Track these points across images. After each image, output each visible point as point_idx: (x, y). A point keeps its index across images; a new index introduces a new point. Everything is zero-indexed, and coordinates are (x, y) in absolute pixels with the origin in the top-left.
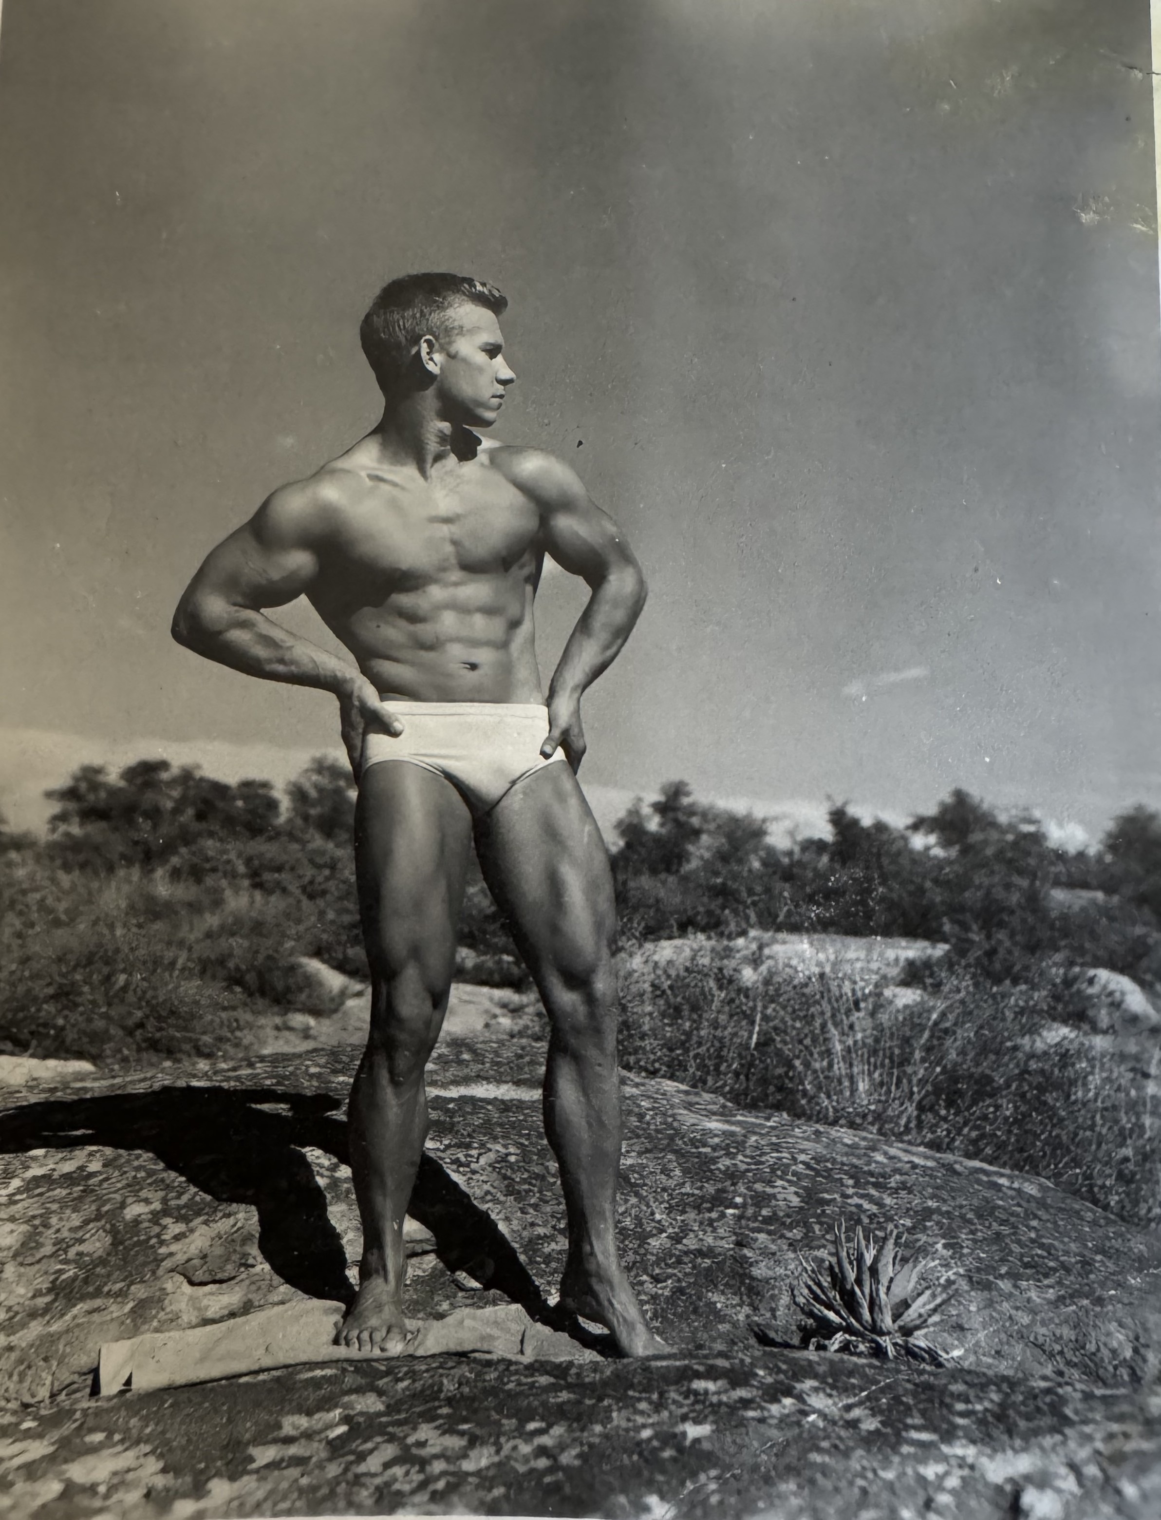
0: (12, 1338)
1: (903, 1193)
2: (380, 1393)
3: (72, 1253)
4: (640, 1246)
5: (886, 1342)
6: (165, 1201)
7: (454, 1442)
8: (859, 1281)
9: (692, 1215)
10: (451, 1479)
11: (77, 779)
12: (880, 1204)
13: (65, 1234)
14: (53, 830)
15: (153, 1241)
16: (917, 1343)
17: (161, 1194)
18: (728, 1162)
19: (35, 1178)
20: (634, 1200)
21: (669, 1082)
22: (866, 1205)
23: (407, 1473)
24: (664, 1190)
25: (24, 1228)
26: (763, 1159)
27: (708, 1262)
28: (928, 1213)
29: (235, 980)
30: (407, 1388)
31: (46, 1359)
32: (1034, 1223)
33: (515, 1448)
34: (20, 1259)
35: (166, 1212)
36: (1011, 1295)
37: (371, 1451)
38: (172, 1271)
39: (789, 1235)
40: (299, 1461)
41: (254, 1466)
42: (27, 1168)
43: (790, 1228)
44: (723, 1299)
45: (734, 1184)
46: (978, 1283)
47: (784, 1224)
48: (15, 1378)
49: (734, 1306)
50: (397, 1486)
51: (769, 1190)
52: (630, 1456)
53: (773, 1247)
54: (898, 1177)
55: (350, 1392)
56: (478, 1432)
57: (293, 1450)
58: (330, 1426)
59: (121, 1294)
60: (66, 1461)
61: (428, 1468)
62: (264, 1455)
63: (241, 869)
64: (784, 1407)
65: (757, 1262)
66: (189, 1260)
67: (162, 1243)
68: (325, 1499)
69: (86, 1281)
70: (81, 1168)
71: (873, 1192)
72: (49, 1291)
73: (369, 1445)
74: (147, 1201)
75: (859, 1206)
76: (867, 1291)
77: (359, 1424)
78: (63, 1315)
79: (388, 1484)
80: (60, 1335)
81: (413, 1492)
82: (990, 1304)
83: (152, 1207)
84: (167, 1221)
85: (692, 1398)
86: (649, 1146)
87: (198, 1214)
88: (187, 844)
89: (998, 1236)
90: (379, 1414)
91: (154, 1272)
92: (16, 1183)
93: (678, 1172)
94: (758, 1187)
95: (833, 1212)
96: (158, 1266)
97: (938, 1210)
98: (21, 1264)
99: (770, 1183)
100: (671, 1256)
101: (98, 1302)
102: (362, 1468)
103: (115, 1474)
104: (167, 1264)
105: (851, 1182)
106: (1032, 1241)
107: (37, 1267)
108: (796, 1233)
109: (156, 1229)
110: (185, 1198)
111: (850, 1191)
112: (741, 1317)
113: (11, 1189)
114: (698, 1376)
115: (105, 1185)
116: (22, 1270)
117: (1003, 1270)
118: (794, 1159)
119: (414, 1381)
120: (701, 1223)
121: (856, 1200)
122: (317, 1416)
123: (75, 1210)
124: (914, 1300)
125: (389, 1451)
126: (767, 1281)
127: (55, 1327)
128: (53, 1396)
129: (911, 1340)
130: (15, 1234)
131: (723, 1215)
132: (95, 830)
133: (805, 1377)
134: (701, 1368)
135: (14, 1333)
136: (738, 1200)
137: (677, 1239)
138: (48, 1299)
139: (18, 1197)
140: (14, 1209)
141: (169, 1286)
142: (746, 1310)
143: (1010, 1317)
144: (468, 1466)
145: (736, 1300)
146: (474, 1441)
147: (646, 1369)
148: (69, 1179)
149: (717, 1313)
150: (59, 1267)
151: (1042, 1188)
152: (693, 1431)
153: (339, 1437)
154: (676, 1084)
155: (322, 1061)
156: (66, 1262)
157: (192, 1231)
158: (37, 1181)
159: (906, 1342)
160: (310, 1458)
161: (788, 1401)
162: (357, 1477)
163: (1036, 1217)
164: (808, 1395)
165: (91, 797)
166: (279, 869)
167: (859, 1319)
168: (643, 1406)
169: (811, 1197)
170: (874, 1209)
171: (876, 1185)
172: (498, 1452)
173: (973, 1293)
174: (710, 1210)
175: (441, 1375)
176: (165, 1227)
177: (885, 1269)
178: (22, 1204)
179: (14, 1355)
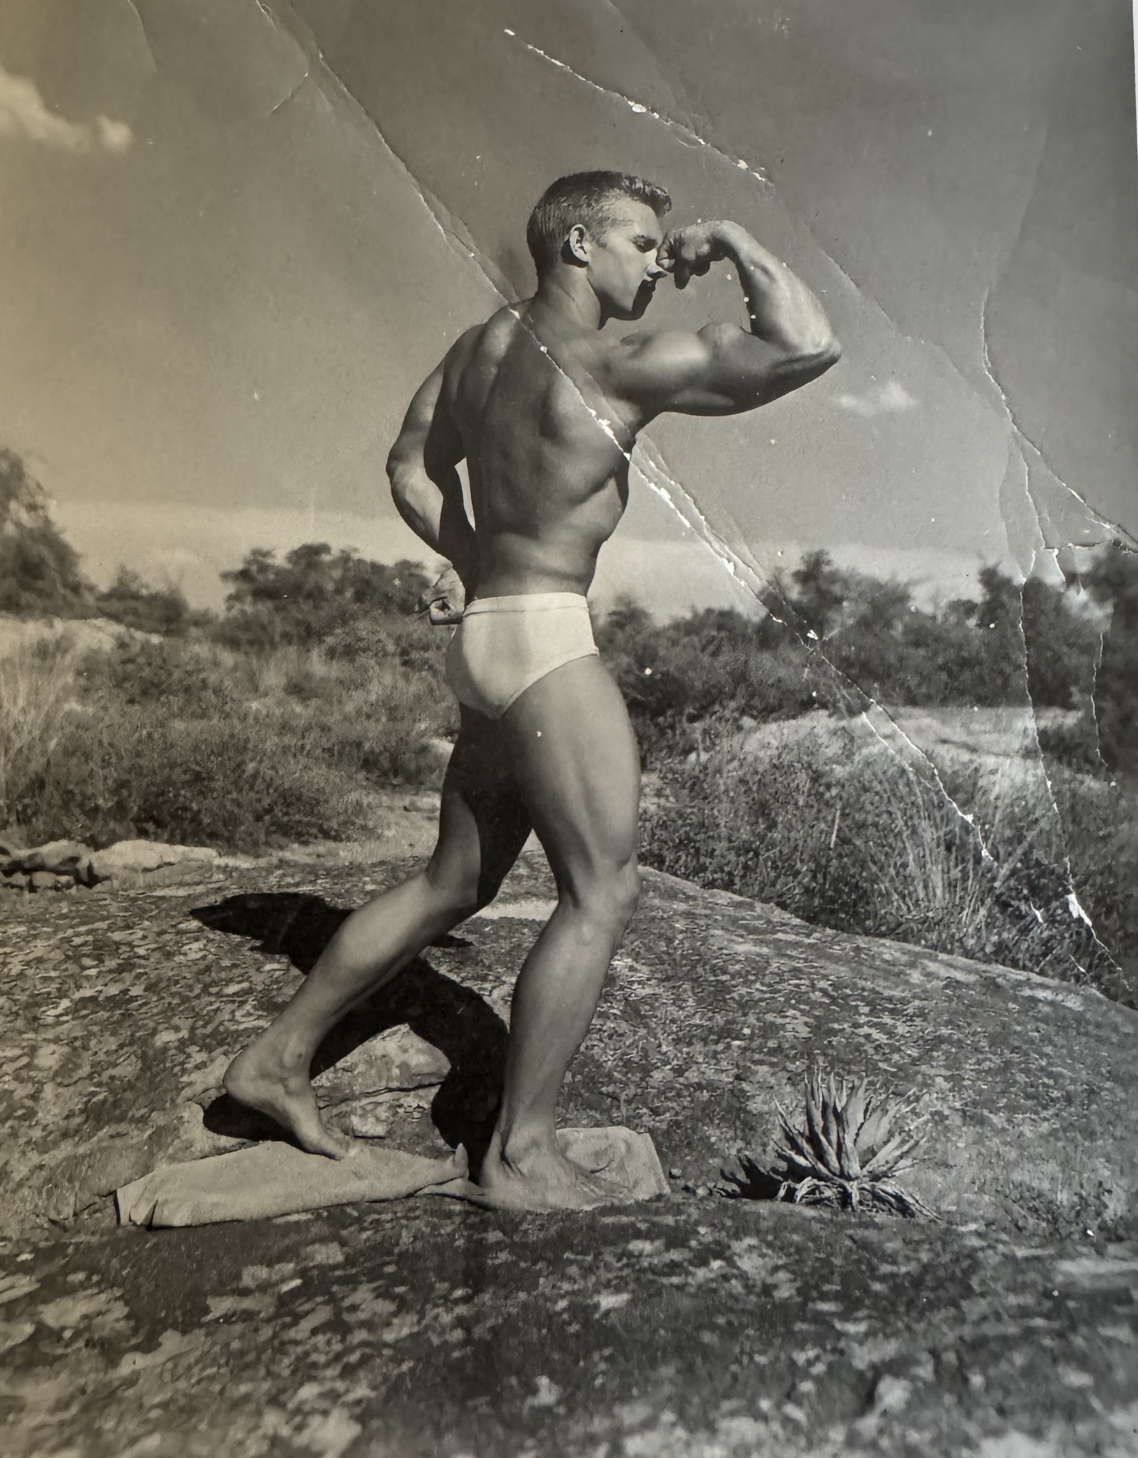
0: (46, 1156)
1: (918, 1021)
2: (343, 1244)
3: (105, 1076)
4: (642, 1079)
5: (853, 1188)
6: (192, 1029)
7: (385, 1307)
9: (698, 1047)
10: (368, 1351)
11: (248, 562)
12: (890, 1034)
13: (102, 1057)
14: (229, 609)
15: (177, 1069)
16: (884, 1187)
17: (190, 1021)
18: (744, 990)
19: (82, 999)
20: (643, 1032)
21: (723, 893)
22: (876, 1034)
23: (329, 1343)
24: (673, 1021)
25: (66, 1049)
26: (780, 987)
27: (706, 1094)
28: (940, 1040)
30: (368, 1239)
31: (70, 1181)
32: (1048, 1050)
33: (436, 1317)
34: (59, 1080)
35: (192, 1040)
36: (1004, 1130)
37: (307, 1313)
38: (189, 1100)
39: (791, 1067)
40: (248, 1316)
41: (210, 1317)
42: (79, 987)
43: (794, 1059)
44: (718, 1133)
45: (745, 1015)
46: (971, 1118)
47: (787, 1056)
48: (44, 1195)
49: (728, 1141)
50: (314, 1357)
51: (779, 1021)
52: (539, 1330)
53: (773, 1081)
54: (917, 1003)
55: (313, 1242)
56: (410, 1297)
57: (247, 1304)
58: (283, 1280)
59: (143, 1121)
60: (45, 1302)
61: (349, 1338)
62: (220, 1306)
64: (711, 1271)
65: (754, 1096)
66: (205, 1091)
67: (184, 1071)
68: (247, 1367)
69: (115, 1105)
70: (125, 992)
71: (887, 1019)
72: (82, 1111)
73: (307, 1307)
74: (177, 1029)
75: (868, 1036)
76: (834, 1138)
77: (312, 1278)
78: (90, 1138)
79: (307, 1354)
80: (84, 1157)
81: (327, 1365)
82: (979, 1140)
83: (180, 1035)
84: (193, 1049)
85: (625, 1260)
86: (670, 973)
87: (221, 1043)
89: (1008, 1064)
90: (336, 1267)
91: (173, 1101)
92: (65, 1003)
93: (691, 1002)
94: (770, 1017)
95: (839, 1042)
96: (178, 1095)
97: (948, 1040)
98: (60, 1085)
99: (781, 1013)
100: (673, 1088)
101: (122, 1128)
102: (292, 1334)
103: (85, 1317)
104: (187, 1092)
105: (866, 1010)
106: (1042, 1069)
107: (72, 1088)
108: (798, 1066)
109: (181, 1057)
110: (210, 1029)
111: (862, 1020)
112: (733, 1152)
113: (59, 1011)
114: (638, 1235)
115: (143, 1010)
116: (61, 1090)
117: (1003, 1102)
118: (813, 986)
119: (376, 1232)
120: (706, 1056)
121: (866, 1030)
122: (277, 1267)
123: (114, 1034)
124: (881, 1148)
125: (323, 1314)
126: (761, 1114)
127: (82, 1149)
128: (75, 1214)
129: (879, 1185)
130: (56, 1056)
131: (728, 1047)
132: (264, 608)
133: (745, 1235)
134: (643, 1226)
135: (46, 1152)
136: (747, 1031)
137: (679, 1071)
138: (78, 1120)
139: (64, 1018)
140: (59, 1029)
141: (186, 1115)
142: (740, 1144)
143: (998, 1153)
144: (389, 1336)
145: (731, 1133)
146: (403, 1306)
147: (591, 1227)
148: (113, 1002)
149: (710, 1147)
150: (92, 1089)
152: (608, 1301)
153: (291, 1291)
154: (730, 895)
156: (99, 1085)
157: (212, 1061)
158: (85, 1002)
159: (873, 1186)
160: (259, 1312)
161: (716, 1264)
162: (283, 1343)
163: (1051, 1042)
164: (740, 1256)
165: (260, 578)
167: (826, 1165)
168: (573, 1270)
169: (820, 1029)
170: (883, 1038)
171: (892, 1012)
172: (419, 1322)
173: (965, 1129)
174: (717, 1042)
175: (402, 1227)
176: (189, 1056)
177: (856, 1116)
178: (66, 1026)
179: (44, 1173)
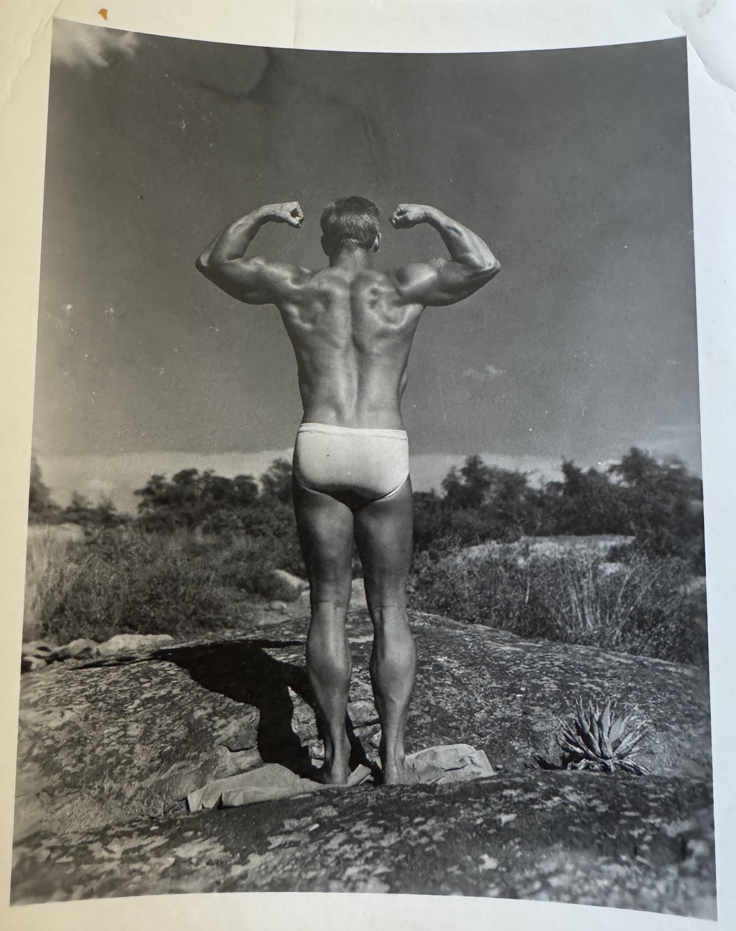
0: (142, 783)
1: (615, 680)
2: (335, 806)
3: (168, 737)
4: (471, 718)
5: (609, 763)
6: (214, 708)
7: (376, 831)
8: (592, 730)
9: (497, 699)
10: (375, 850)
12: (602, 687)
13: (164, 728)
14: (140, 511)
15: (209, 730)
16: (627, 762)
17: (212, 704)
18: (515, 668)
19: (146, 699)
20: (465, 693)
21: (481, 626)
22: (594, 687)
23: (352, 849)
24: (481, 686)
25: (143, 725)
26: (535, 666)
27: (508, 724)
28: (629, 690)
29: (241, 585)
30: (348, 802)
31: (160, 794)
32: (690, 691)
33: (409, 832)
34: (142, 742)
35: (215, 713)
36: (679, 733)
37: (332, 837)
38: (220, 744)
39: (552, 706)
40: (295, 844)
41: (271, 847)
42: (142, 694)
43: (553, 703)
44: (518, 744)
45: (520, 681)
46: (660, 727)
47: (549, 701)
48: (145, 804)
49: (524, 748)
50: (347, 856)
51: (539, 682)
52: (471, 834)
53: (544, 714)
54: (611, 671)
55: (318, 806)
56: (388, 824)
57: (291, 838)
58: (309, 825)
59: (196, 758)
60: (175, 846)
61: (363, 845)
62: (276, 841)
63: (240, 524)
64: (555, 802)
65: (536, 723)
66: (229, 738)
67: (214, 730)
68: (309, 863)
69: (177, 752)
70: (170, 692)
71: (597, 680)
72: (158, 757)
73: (331, 834)
74: (205, 708)
75: (591, 689)
76: (597, 735)
77: (325, 822)
78: (166, 771)
79: (342, 855)
80: (166, 780)
81: (356, 859)
82: (668, 738)
83: (208, 711)
84: (216, 718)
85: (503, 800)
86: (471, 662)
87: (231, 714)
88: (210, 512)
89: (670, 700)
90: (336, 817)
91: (211, 746)
92: (137, 702)
93: (488, 676)
94: (534, 681)
95: (576, 692)
96: (213, 743)
97: (635, 688)
98: (143, 744)
99: (539, 678)
100: (487, 723)
101: (183, 763)
102: (327, 847)
103: (201, 852)
104: (218, 741)
105: (585, 675)
106: (690, 702)
107: (151, 745)
108: (556, 705)
109: (211, 723)
110: (224, 706)
111: (585, 680)
112: (529, 754)
113: (135, 705)
114: (506, 787)
115: (182, 701)
116: (145, 747)
117: (675, 719)
118: (552, 664)
119: (352, 798)
120: (503, 703)
121: (588, 685)
122: (302, 819)
123: (168, 715)
124: (623, 739)
125: (342, 837)
126: (541, 733)
127: (163, 777)
128: (165, 813)
129: (624, 761)
130: (139, 729)
131: (515, 698)
132: (162, 509)
133: (565, 785)
134: (507, 783)
135: (143, 781)
136: (523, 689)
137: (490, 713)
138: (158, 762)
139: (138, 710)
140: (138, 715)
141: (219, 753)
142: (532, 749)
143: (680, 745)
144: (384, 843)
145: (526, 745)
146: (386, 830)
147: (478, 786)
148: (164, 699)
149: (515, 752)
150: (163, 745)
151: (694, 671)
152: (505, 818)
153: (315, 830)
154: (485, 627)
155: (291, 627)
156: (166, 742)
157: (229, 723)
158: (148, 700)
159: (622, 762)
160: (300, 842)
161: (556, 799)
162: (326, 852)
163: (691, 688)
164: (568, 795)
165: (159, 492)
166: (261, 523)
167: (593, 750)
168: (477, 806)
169: (563, 686)
170: (599, 689)
171: (599, 676)
172: (399, 836)
173: (658, 733)
174: (508, 696)
175: (367, 795)
176: (215, 722)
177: (607, 722)
178: (141, 713)
179: (143, 792)
